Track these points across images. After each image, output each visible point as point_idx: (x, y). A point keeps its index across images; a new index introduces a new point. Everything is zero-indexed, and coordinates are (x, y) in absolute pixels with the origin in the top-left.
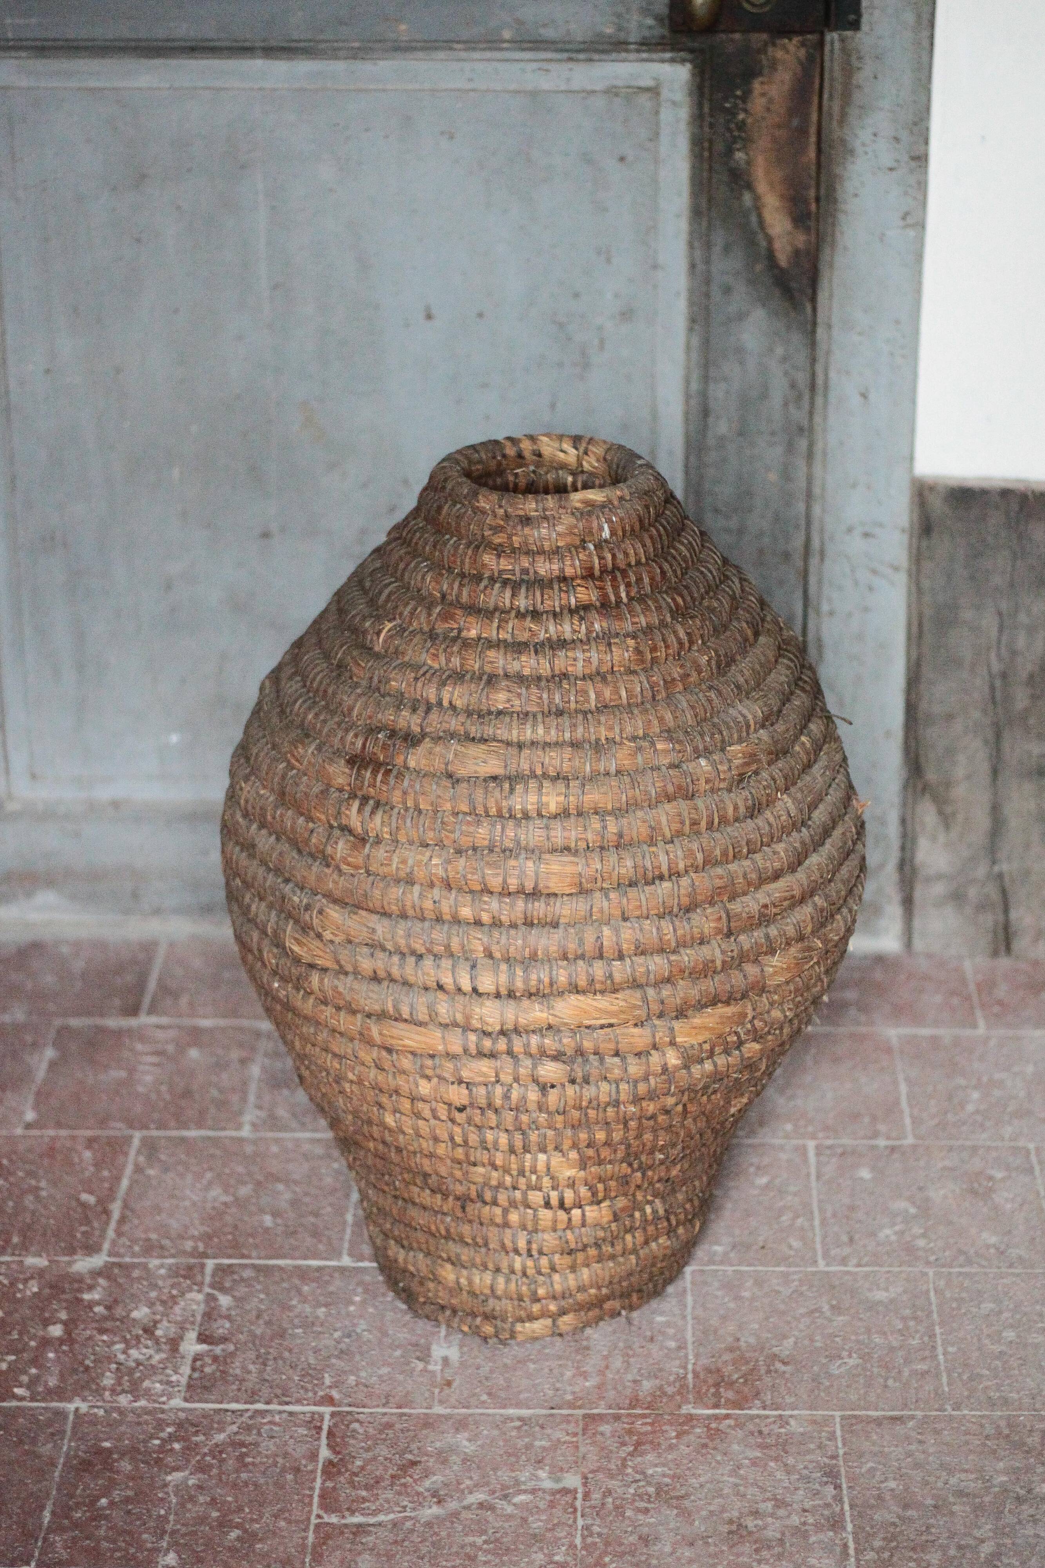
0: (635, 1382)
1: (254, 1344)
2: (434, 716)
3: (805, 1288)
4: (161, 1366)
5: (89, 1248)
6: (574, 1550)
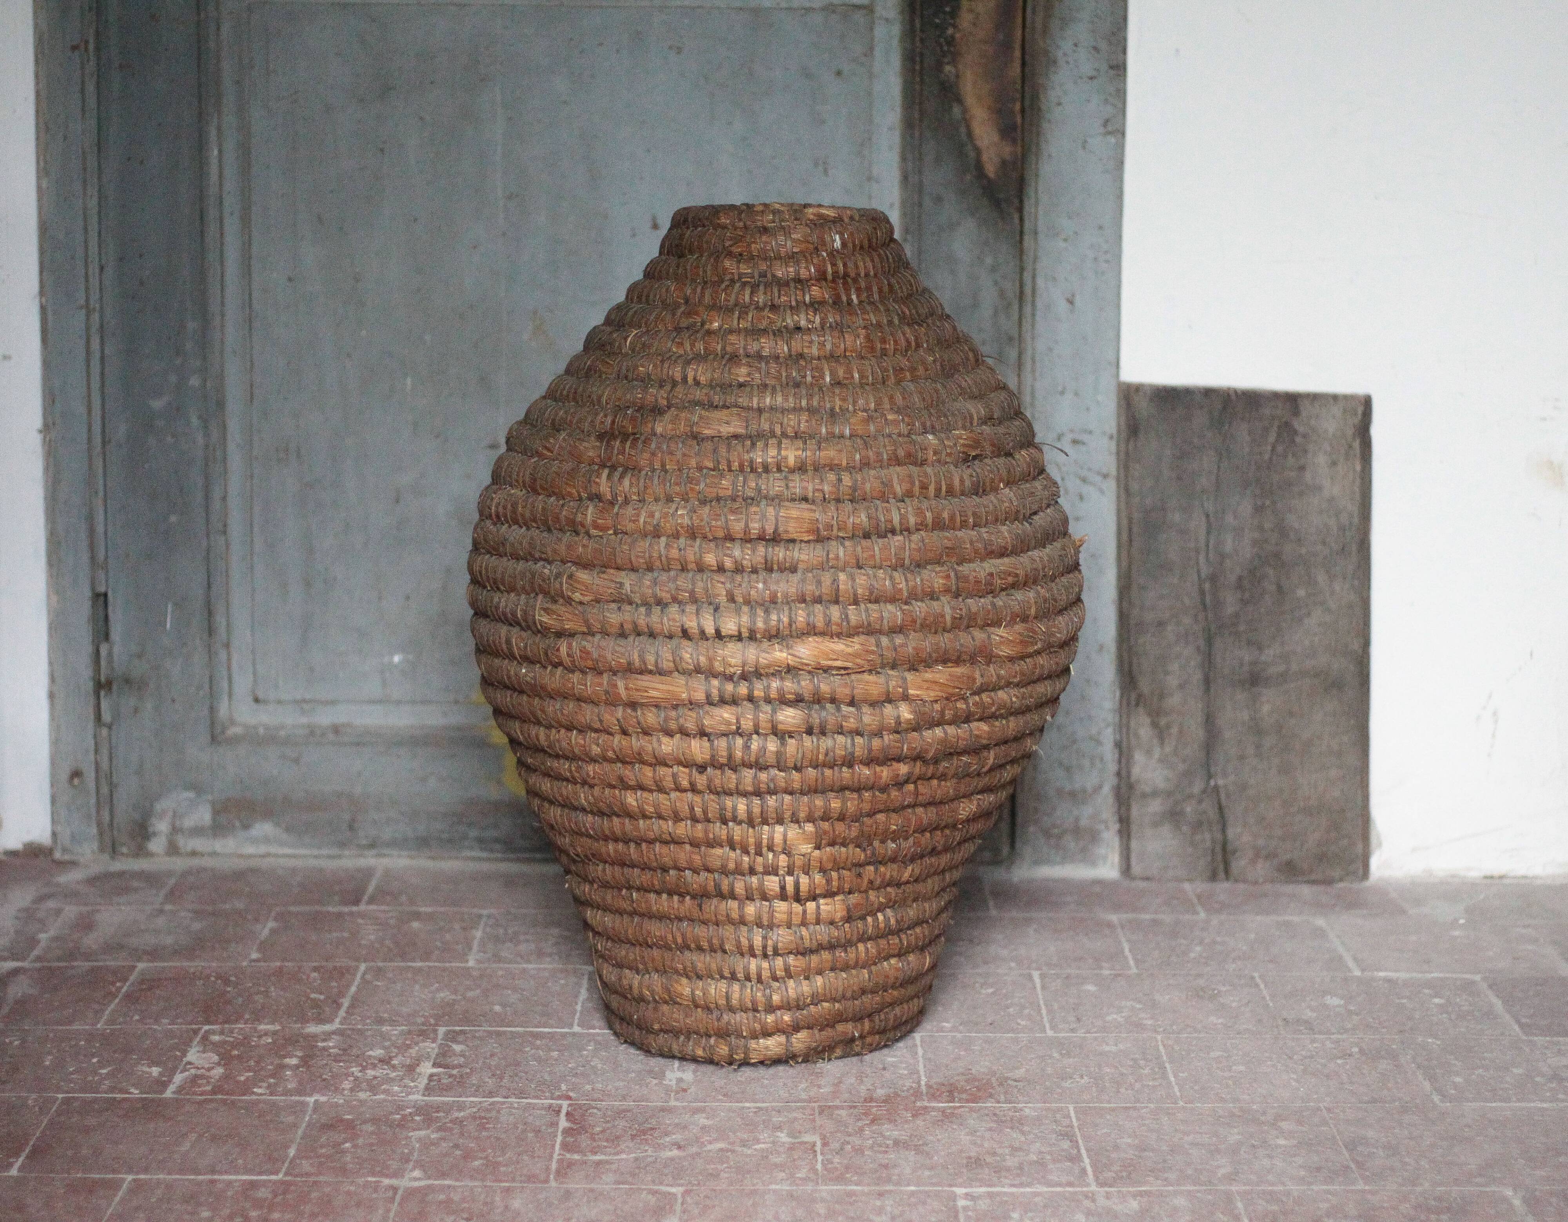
0: (869, 1089)
1: (489, 1068)
2: (679, 389)
3: (1034, 1045)
4: (398, 1078)
5: (321, 1021)
6: (815, 1171)
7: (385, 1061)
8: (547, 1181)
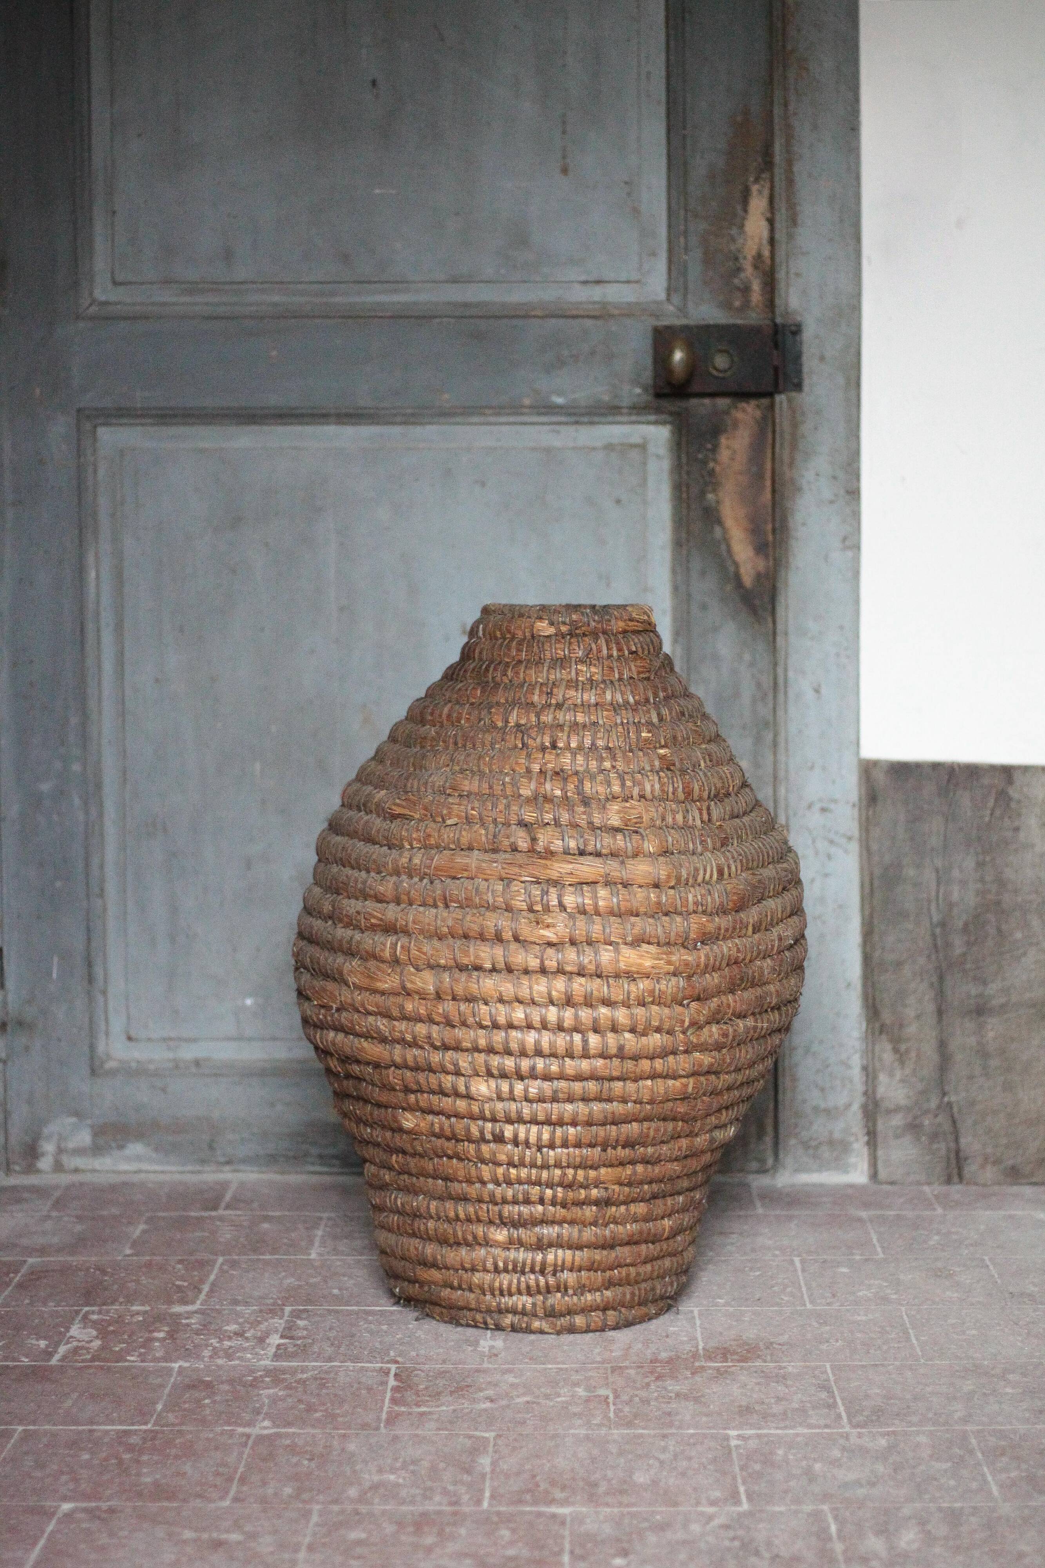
0: (654, 1353)
1: (328, 1339)
3: (795, 1316)
4: (251, 1348)
5: (184, 1302)
6: (609, 1419)
7: (240, 1334)
8: (377, 1428)
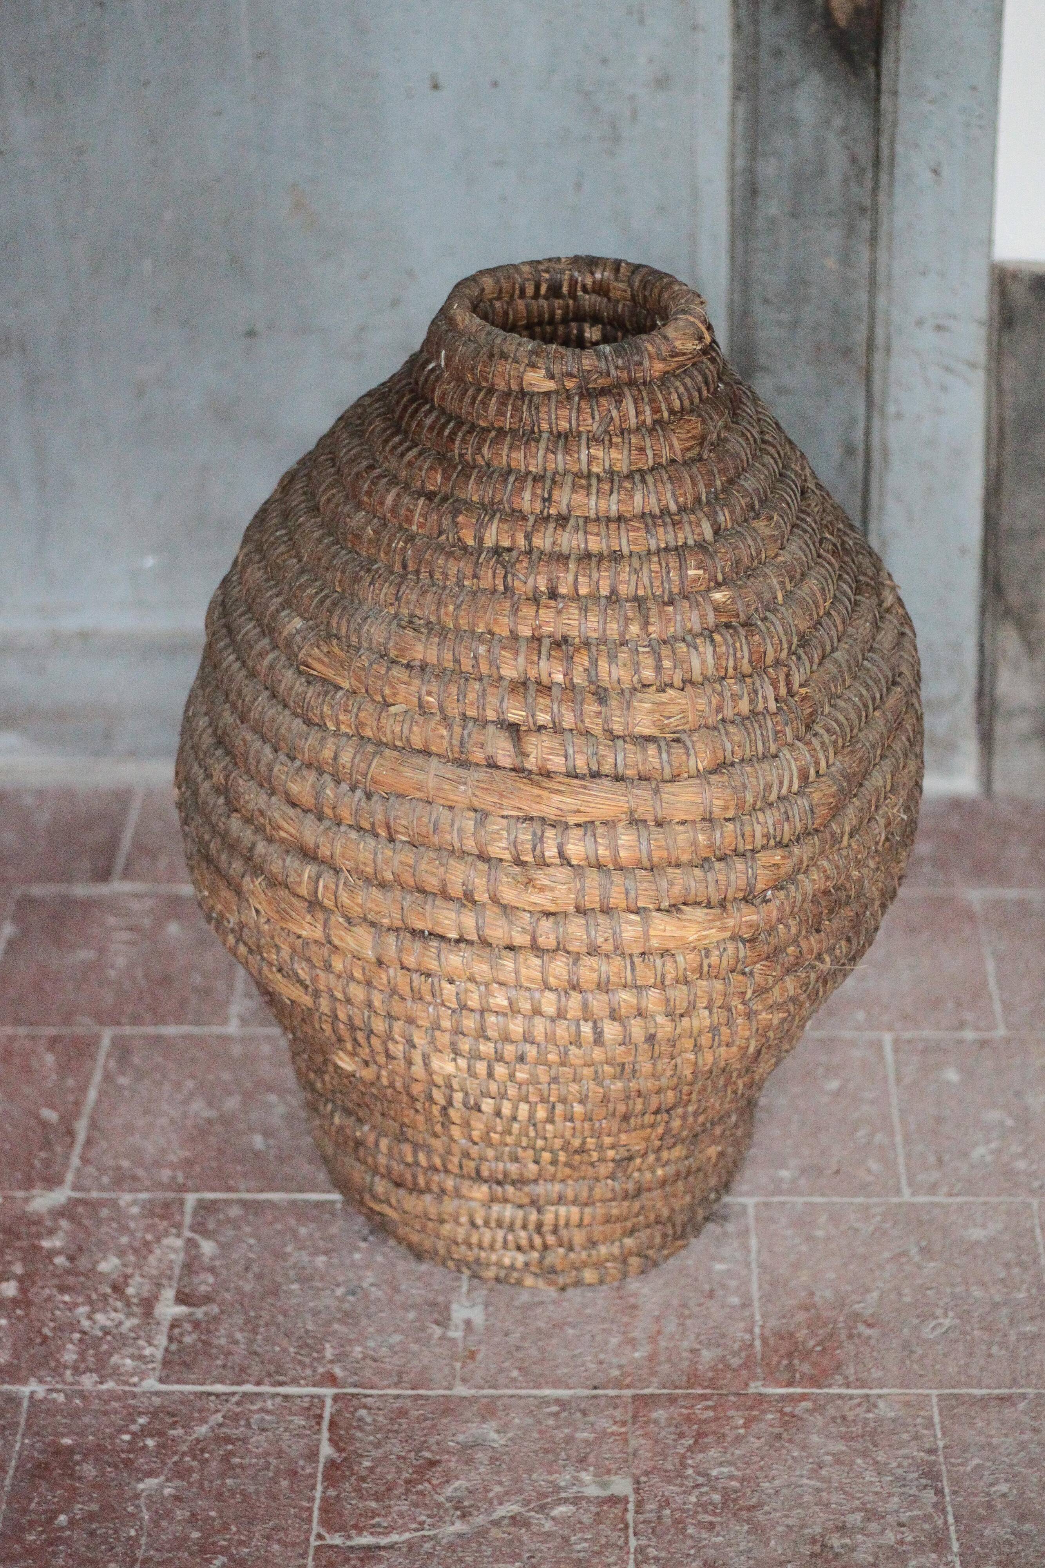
0: (693, 1351)
1: (242, 1304)
3: (887, 1225)
4: (133, 1335)
5: (49, 1177)
7: (120, 1288)
